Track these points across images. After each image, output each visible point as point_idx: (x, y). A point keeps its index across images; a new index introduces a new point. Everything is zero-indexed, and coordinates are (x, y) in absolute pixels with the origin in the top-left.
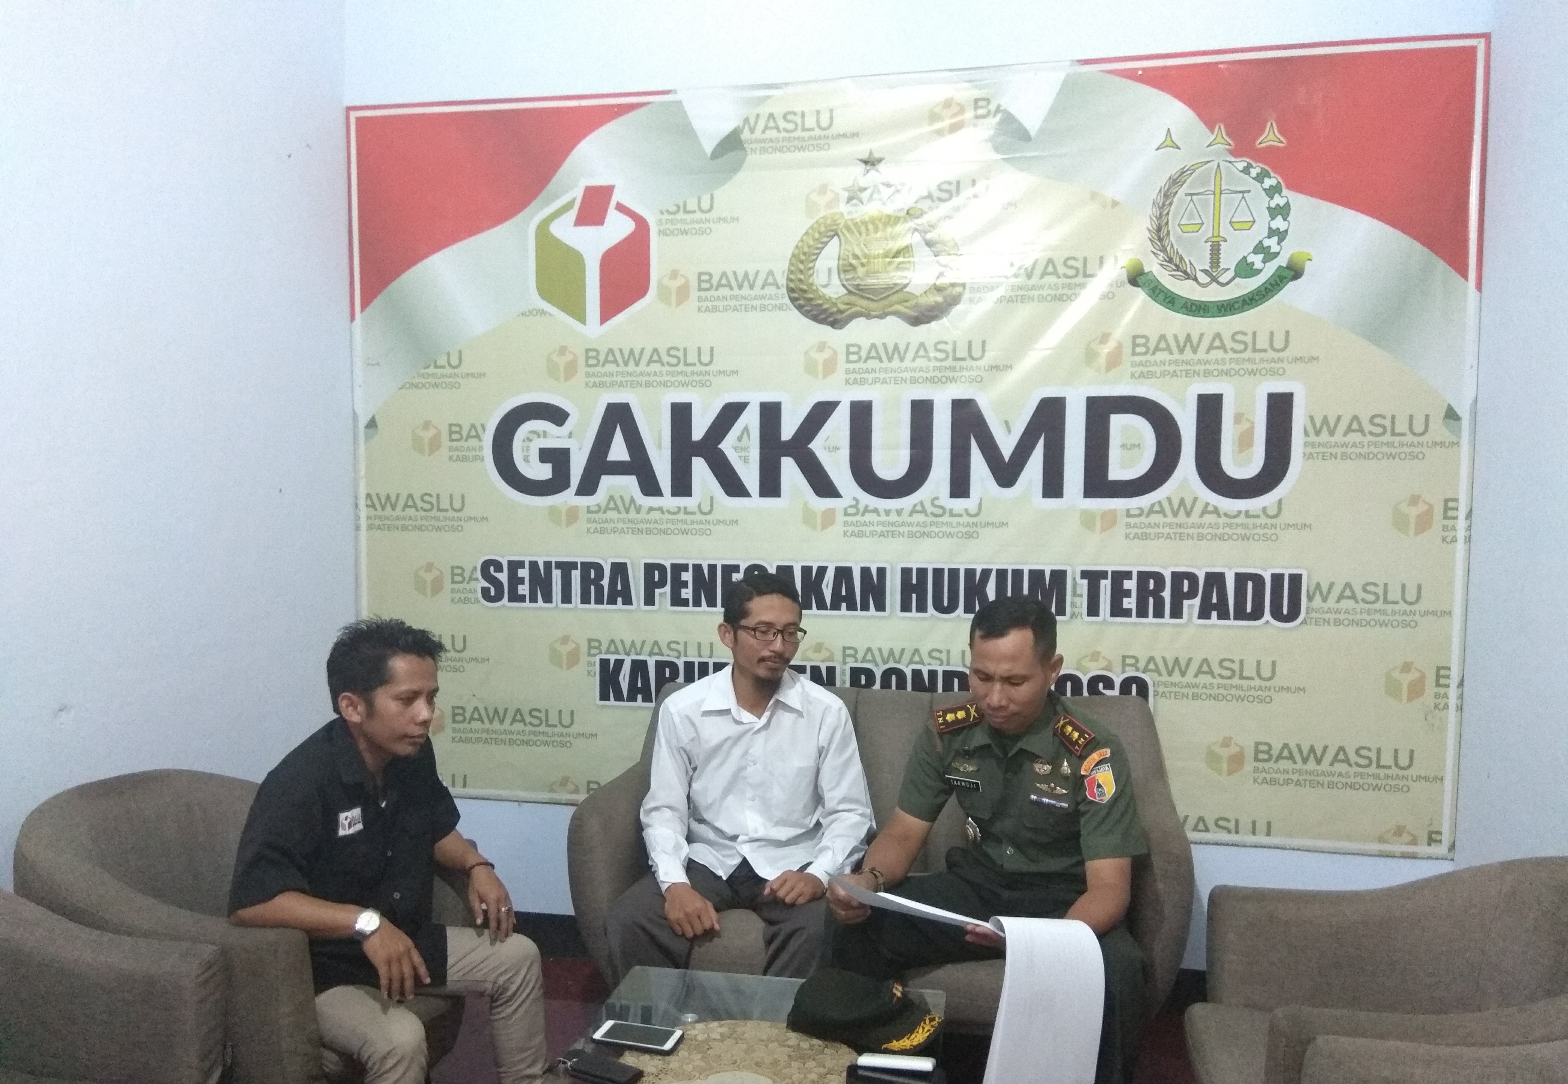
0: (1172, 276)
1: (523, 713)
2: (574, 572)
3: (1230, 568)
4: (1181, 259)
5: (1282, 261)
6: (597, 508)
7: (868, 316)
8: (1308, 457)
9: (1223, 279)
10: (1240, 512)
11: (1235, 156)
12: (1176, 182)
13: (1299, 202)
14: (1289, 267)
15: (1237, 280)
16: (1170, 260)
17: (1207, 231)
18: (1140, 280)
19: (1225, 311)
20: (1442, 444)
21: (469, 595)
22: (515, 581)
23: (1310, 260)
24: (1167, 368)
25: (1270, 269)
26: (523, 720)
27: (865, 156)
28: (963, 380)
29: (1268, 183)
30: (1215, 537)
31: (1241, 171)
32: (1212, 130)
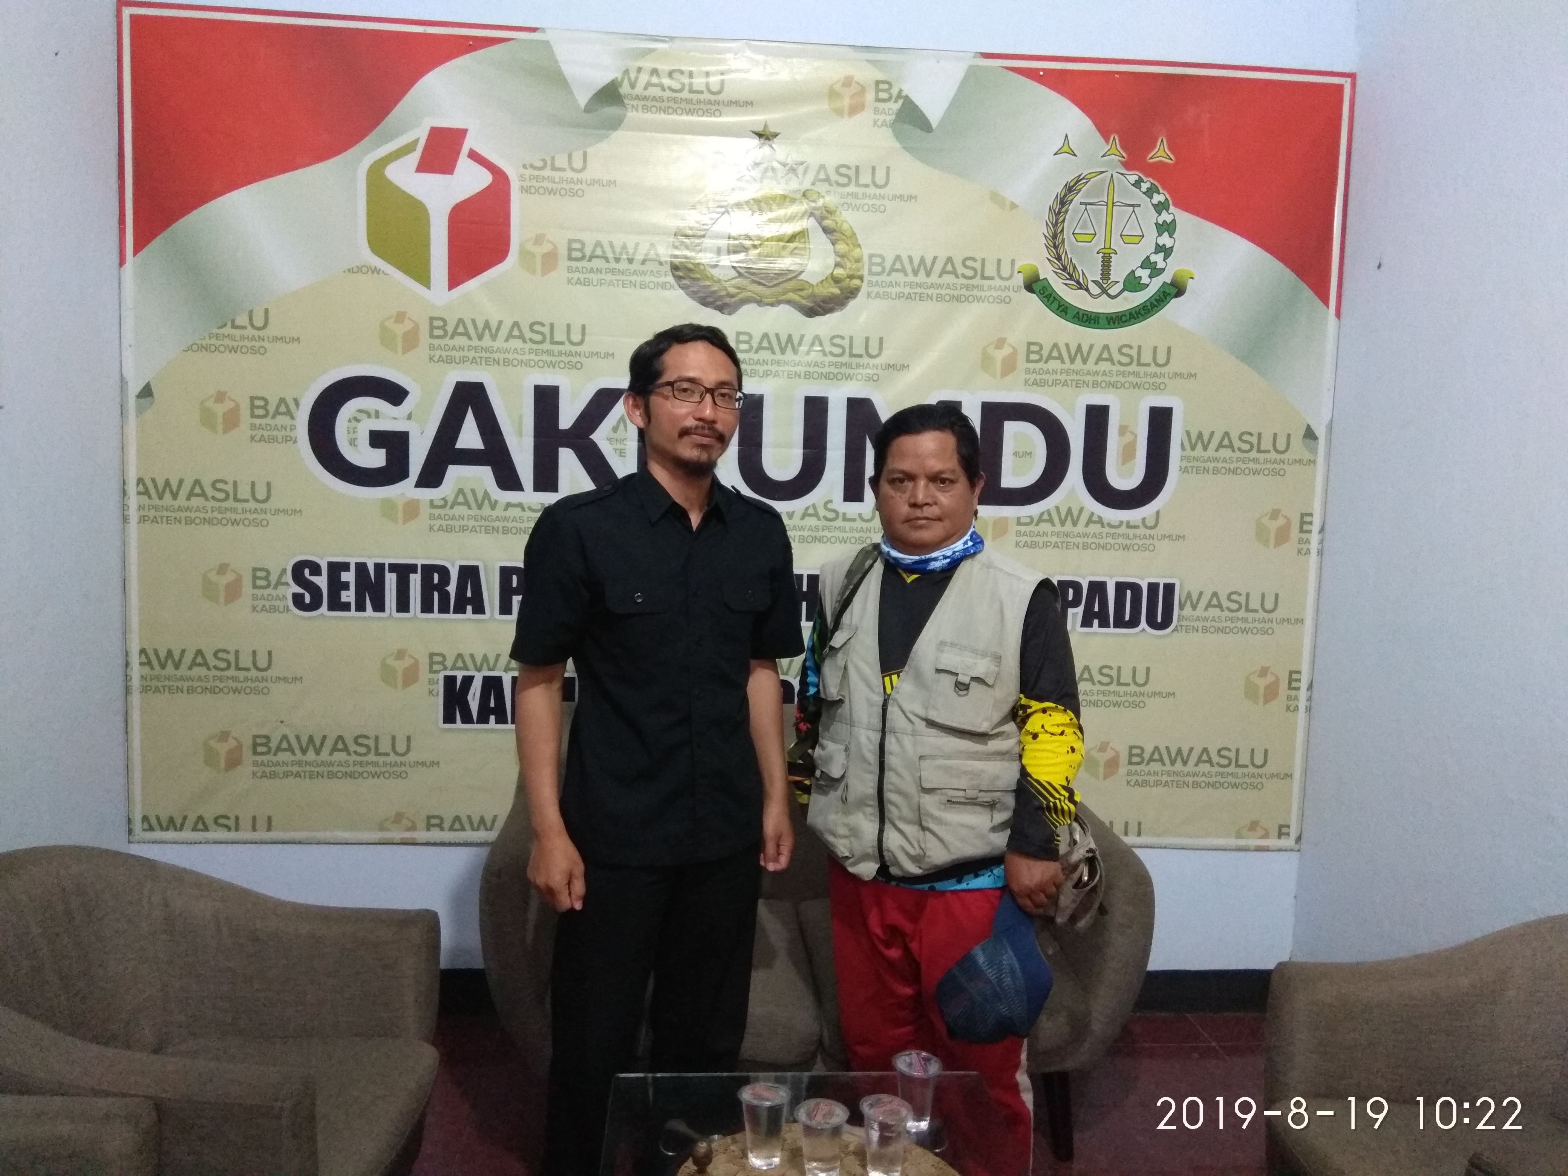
0: (1066, 284)
1: (346, 740)
2: (412, 576)
3: (1111, 577)
4: (1075, 268)
5: (1166, 278)
6: (442, 503)
7: (760, 303)
8: (1184, 470)
9: (1113, 291)
10: (1121, 523)
11: (1128, 169)
12: (1070, 189)
13: (1185, 220)
14: (1173, 284)
15: (1126, 293)
16: (1065, 269)
17: (1099, 243)
18: (1036, 287)
19: (1114, 323)
20: (1300, 461)
21: (277, 603)
22: (337, 585)
23: (1192, 278)
24: (1058, 377)
25: (1155, 285)
26: (346, 749)
27: (760, 129)
28: (859, 377)
29: (1158, 198)
30: (1099, 546)
31: (1133, 185)
32: (1107, 140)
